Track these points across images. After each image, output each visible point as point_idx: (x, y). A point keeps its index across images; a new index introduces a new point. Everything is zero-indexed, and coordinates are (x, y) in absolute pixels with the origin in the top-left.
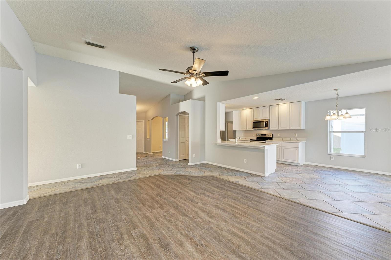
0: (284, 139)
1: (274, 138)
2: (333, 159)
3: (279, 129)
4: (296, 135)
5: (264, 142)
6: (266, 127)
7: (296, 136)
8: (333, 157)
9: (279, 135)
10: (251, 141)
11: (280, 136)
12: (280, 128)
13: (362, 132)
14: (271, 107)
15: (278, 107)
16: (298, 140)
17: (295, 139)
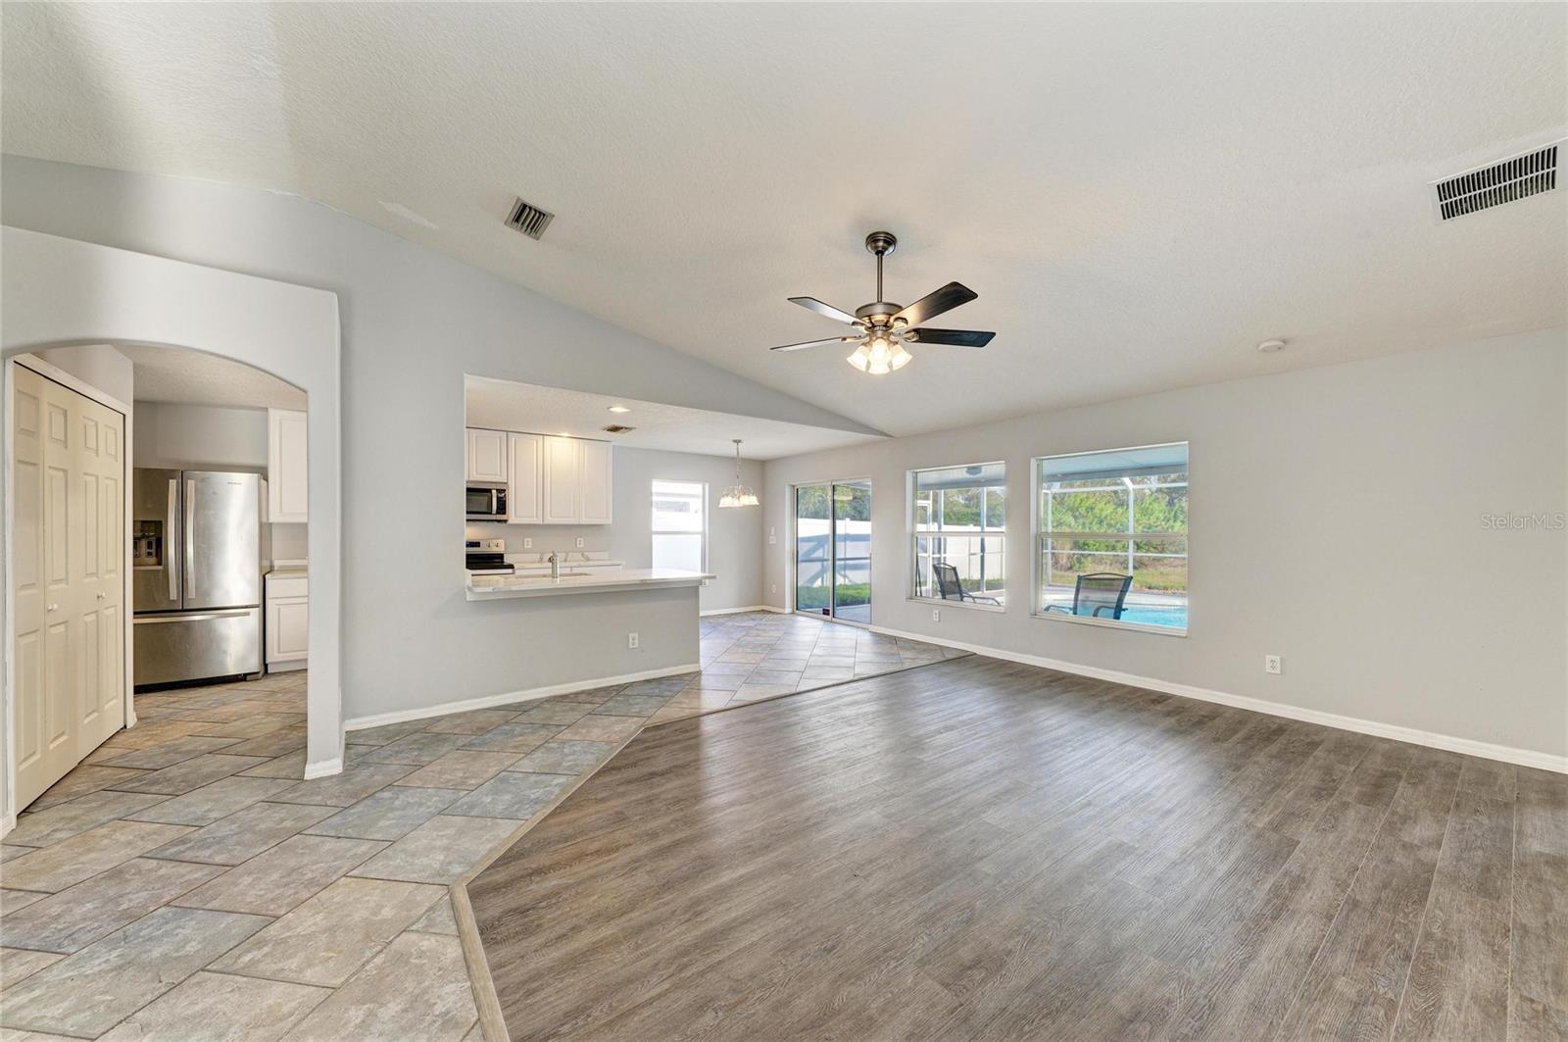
1: (511, 556)
3: (545, 522)
4: (581, 543)
5: (493, 571)
6: (498, 513)
7: (584, 546)
9: (529, 543)
11: (530, 546)
12: (549, 518)
13: (699, 533)
14: (513, 438)
15: (540, 444)
16: (588, 560)
17: (580, 554)
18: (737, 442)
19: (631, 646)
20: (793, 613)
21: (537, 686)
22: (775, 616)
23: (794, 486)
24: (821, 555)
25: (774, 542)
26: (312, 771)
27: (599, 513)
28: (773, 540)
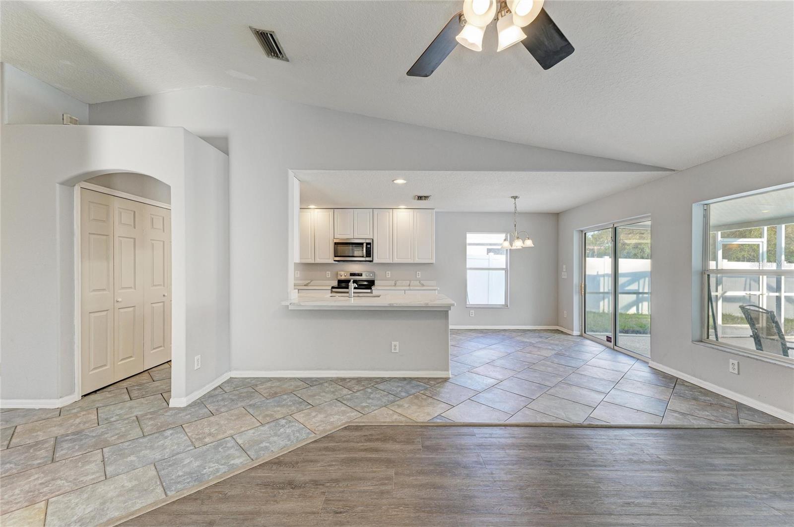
0: (398, 283)
1: (379, 281)
2: (473, 316)
3: (394, 262)
4: (419, 275)
5: (369, 291)
6: (367, 257)
7: (420, 277)
8: (473, 311)
9: (389, 274)
10: (334, 290)
11: (389, 276)
12: (396, 259)
13: (502, 269)
14: (376, 211)
15: (391, 214)
16: (423, 285)
17: (418, 282)
18: (515, 198)
19: (393, 351)
20: (581, 336)
21: (329, 369)
22: (563, 336)
23: (582, 231)
24: (636, 288)
25: (566, 277)
26: (174, 403)
27: (426, 255)
28: (564, 275)
